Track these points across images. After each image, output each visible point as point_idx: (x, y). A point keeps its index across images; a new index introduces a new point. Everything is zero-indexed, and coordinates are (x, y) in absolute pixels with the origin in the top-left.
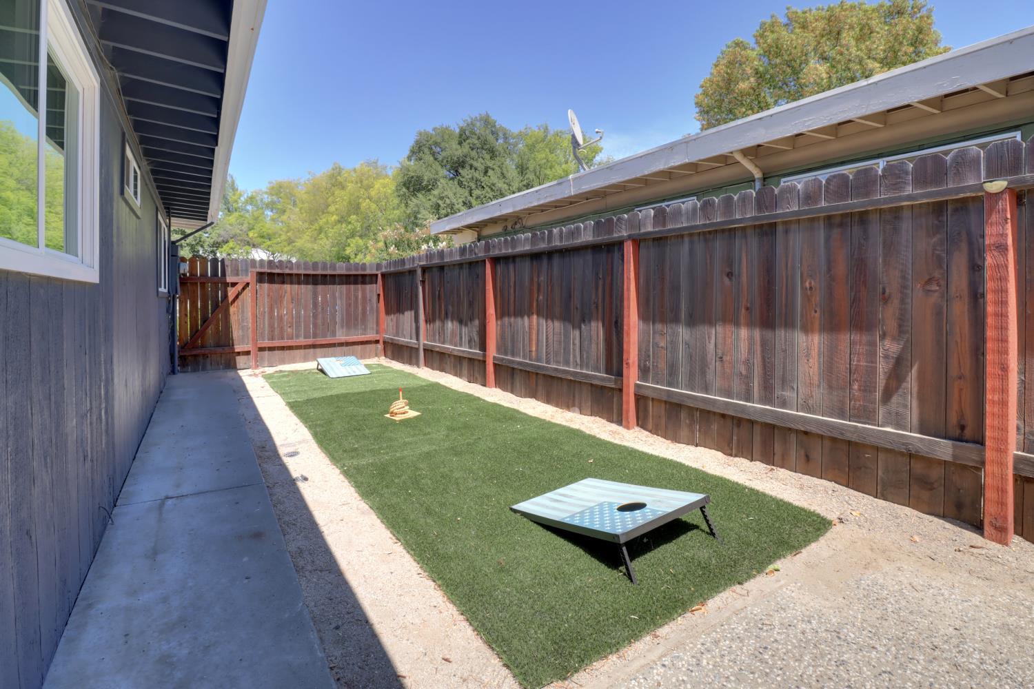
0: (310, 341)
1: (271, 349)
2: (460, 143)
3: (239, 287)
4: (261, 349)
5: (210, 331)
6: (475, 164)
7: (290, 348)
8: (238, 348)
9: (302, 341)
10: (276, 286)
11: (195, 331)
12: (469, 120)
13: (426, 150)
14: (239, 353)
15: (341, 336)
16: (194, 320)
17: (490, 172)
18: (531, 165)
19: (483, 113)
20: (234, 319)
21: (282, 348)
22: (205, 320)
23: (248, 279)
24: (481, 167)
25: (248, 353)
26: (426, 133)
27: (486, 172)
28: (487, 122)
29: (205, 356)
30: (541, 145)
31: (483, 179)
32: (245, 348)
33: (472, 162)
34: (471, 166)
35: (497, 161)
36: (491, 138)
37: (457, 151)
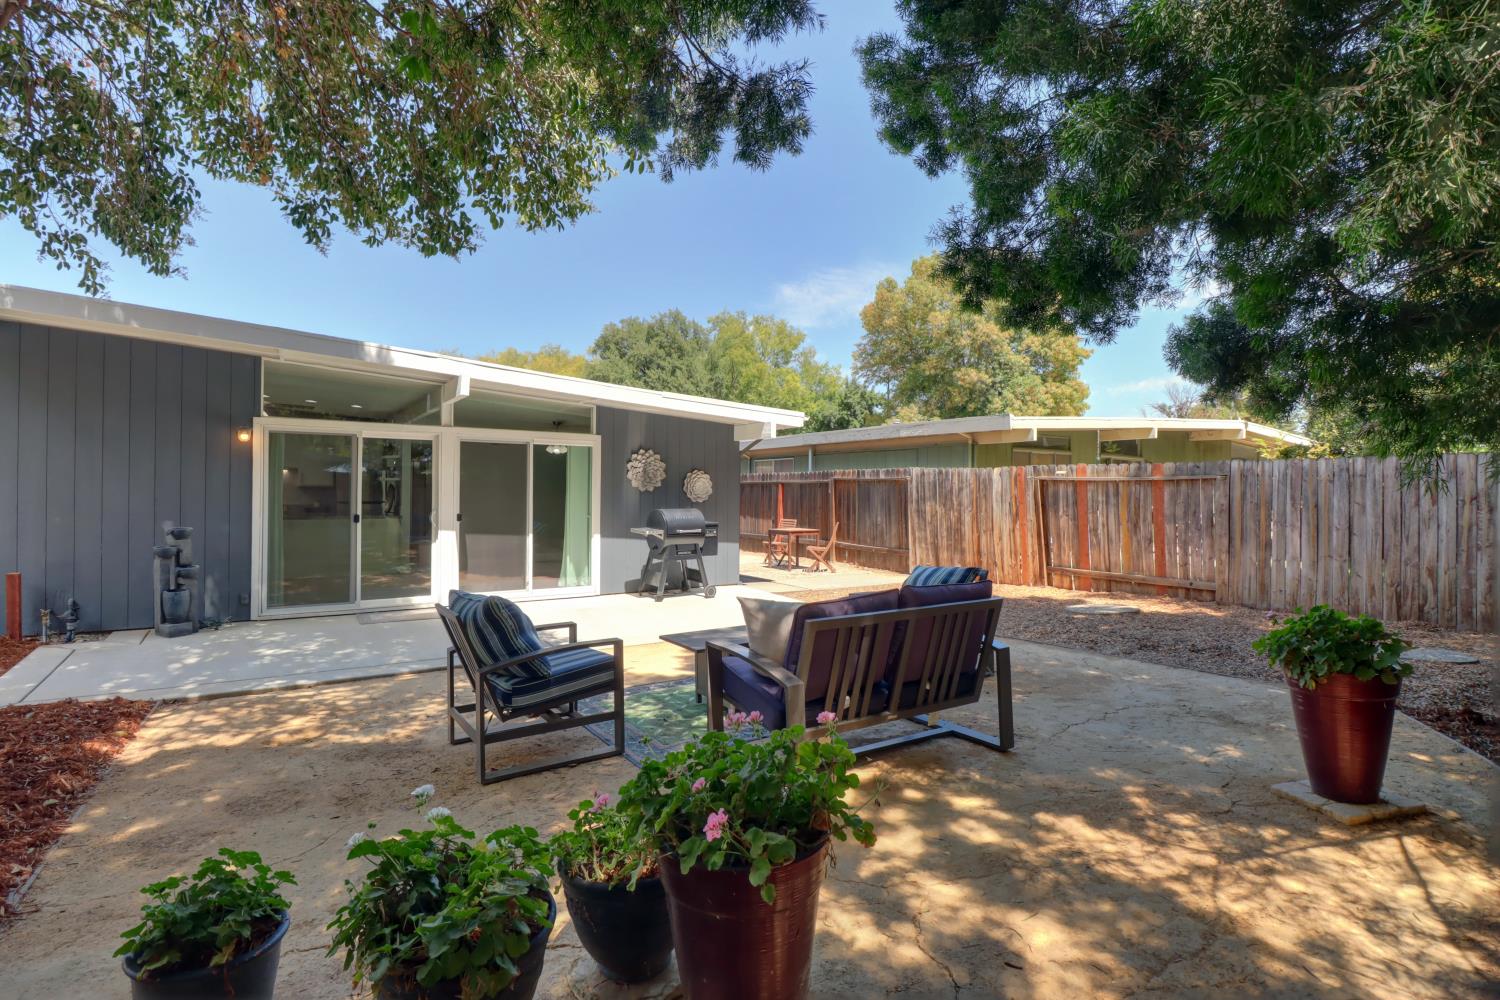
2: (648, 341)
6: (662, 363)
12: (658, 317)
13: (612, 346)
17: (678, 372)
18: (723, 362)
19: (673, 309)
24: (669, 368)
26: (612, 325)
27: (673, 373)
28: (677, 318)
30: (737, 341)
31: (669, 380)
33: (659, 361)
34: (659, 366)
35: (686, 360)
36: (680, 337)
37: (644, 350)
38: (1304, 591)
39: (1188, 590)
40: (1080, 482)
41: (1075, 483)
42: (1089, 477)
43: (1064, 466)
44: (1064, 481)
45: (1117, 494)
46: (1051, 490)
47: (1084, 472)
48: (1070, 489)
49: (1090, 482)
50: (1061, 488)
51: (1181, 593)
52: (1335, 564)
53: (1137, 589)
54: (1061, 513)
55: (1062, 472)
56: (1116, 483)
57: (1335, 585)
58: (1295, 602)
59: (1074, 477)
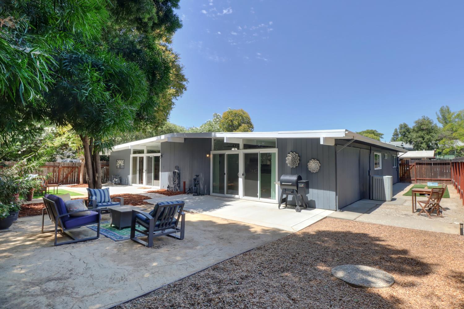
0: (430, 179)
1: (420, 180)
3: (412, 166)
4: (418, 180)
5: (406, 175)
7: (425, 180)
8: (412, 179)
9: (428, 179)
10: (421, 166)
11: (403, 175)
14: (412, 180)
15: (439, 178)
16: (403, 172)
20: (411, 173)
21: (423, 180)
22: (405, 172)
23: (414, 164)
25: (414, 180)
29: (405, 180)
32: (414, 179)
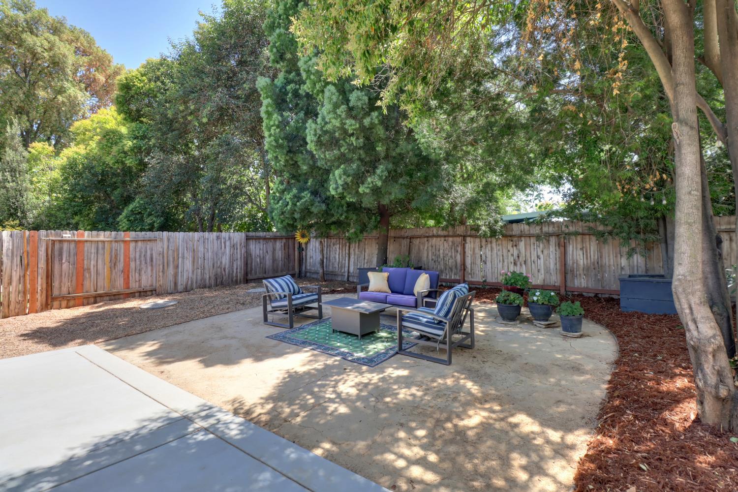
38: (190, 283)
39: (140, 292)
40: (79, 241)
41: (77, 242)
42: (86, 238)
43: (68, 232)
44: (68, 241)
45: (104, 248)
46: (57, 246)
47: (83, 235)
48: (72, 245)
49: (86, 241)
50: (65, 245)
51: (137, 294)
52: (199, 271)
53: (113, 297)
54: (63, 261)
55: (67, 235)
56: (103, 242)
57: (199, 278)
58: (186, 287)
59: (76, 238)
